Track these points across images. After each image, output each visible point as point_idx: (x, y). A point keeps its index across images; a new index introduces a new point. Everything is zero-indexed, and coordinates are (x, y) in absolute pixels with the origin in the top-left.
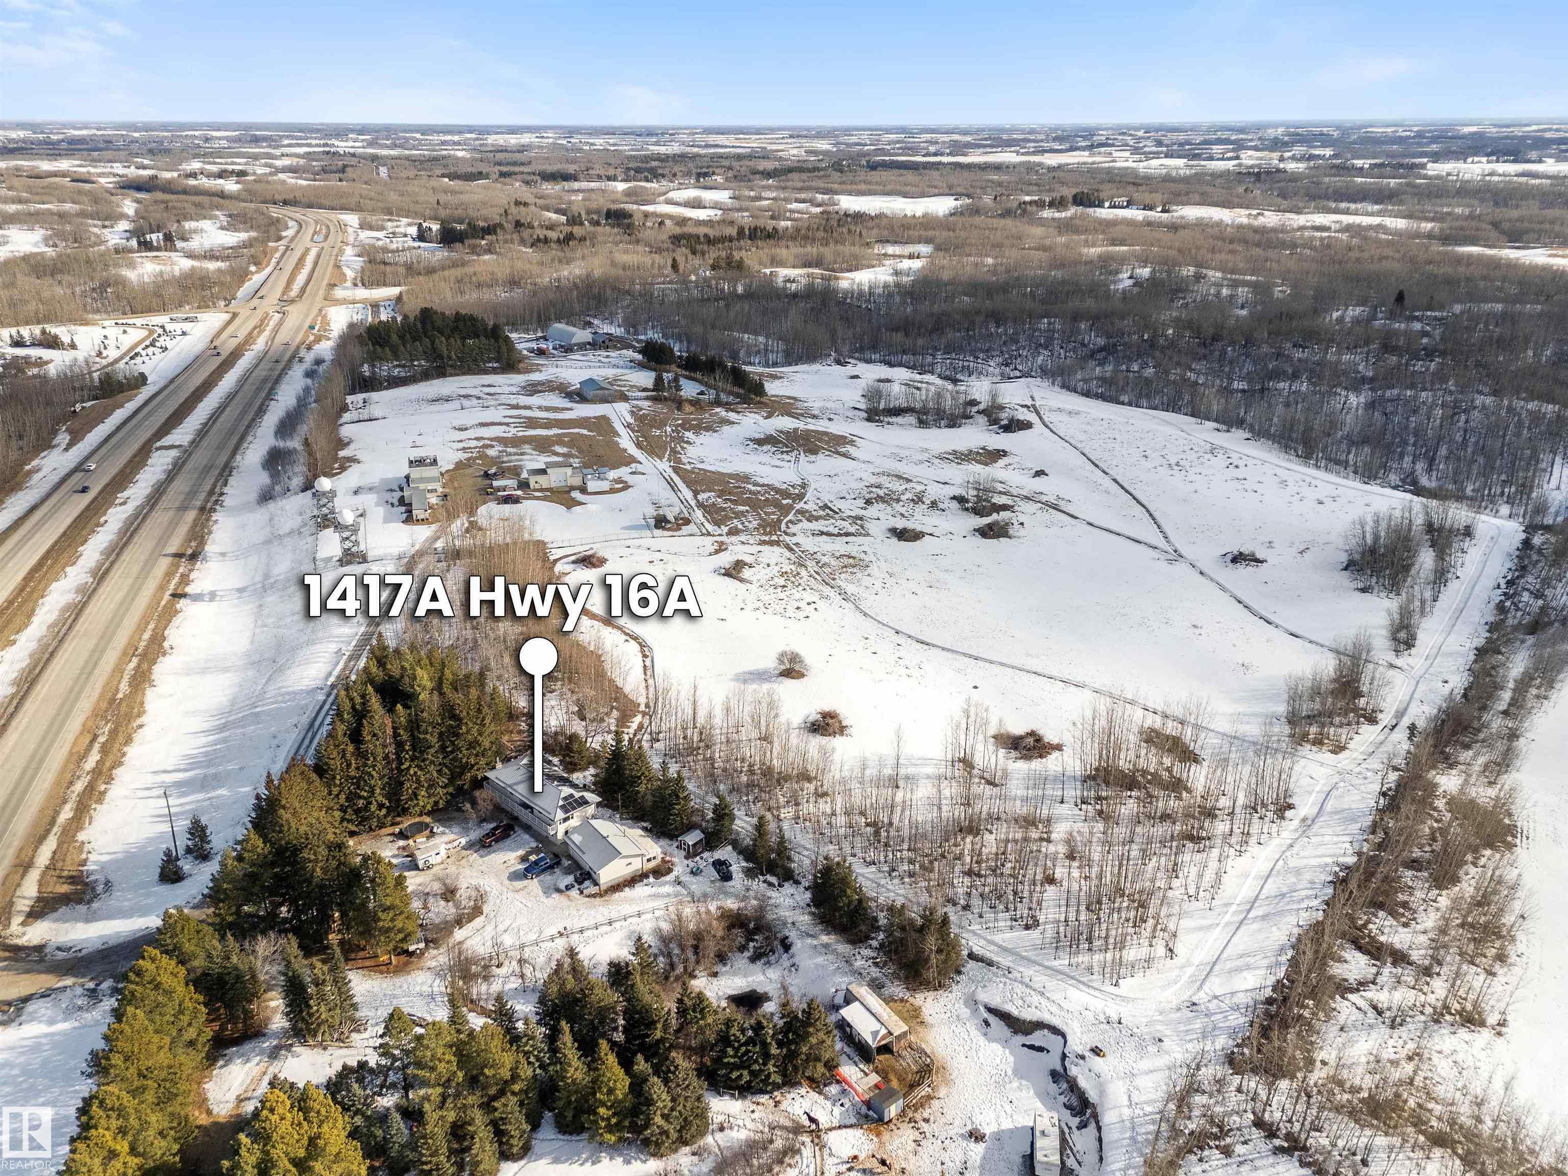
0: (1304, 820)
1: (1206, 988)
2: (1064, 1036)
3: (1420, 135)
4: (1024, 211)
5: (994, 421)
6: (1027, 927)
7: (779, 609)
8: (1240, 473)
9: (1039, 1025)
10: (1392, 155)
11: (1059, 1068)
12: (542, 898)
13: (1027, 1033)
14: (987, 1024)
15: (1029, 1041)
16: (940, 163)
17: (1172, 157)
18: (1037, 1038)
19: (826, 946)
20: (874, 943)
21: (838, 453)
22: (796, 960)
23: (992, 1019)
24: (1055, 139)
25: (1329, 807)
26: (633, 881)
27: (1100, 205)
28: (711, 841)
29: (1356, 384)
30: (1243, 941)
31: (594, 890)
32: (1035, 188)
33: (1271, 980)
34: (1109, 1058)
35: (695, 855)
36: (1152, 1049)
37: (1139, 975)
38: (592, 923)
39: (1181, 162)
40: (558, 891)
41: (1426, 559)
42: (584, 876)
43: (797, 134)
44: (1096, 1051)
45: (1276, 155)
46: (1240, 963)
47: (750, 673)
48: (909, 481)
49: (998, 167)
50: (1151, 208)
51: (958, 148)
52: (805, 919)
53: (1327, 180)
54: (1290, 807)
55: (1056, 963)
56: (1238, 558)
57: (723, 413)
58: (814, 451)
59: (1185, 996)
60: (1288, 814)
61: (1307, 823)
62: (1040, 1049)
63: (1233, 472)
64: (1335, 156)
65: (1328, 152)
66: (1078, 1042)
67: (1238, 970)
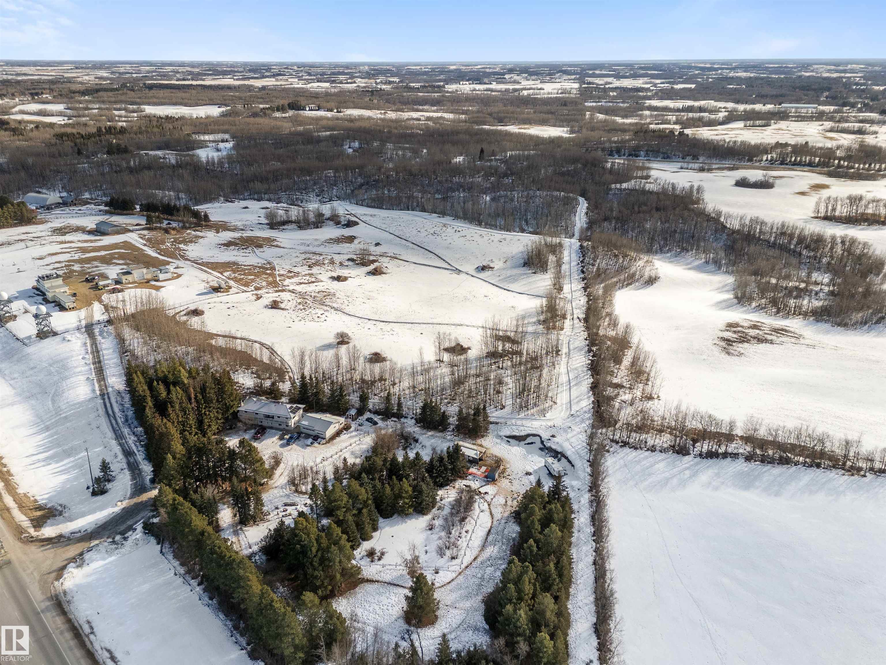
0: (566, 354)
1: (573, 409)
2: (539, 436)
3: (433, 70)
4: (265, 114)
5: (338, 223)
6: (501, 409)
7: (310, 318)
8: (462, 234)
9: (528, 435)
10: (426, 81)
11: (542, 446)
12: (303, 450)
13: (524, 440)
14: (509, 442)
15: (527, 442)
16: (191, 85)
17: (321, 82)
18: (529, 440)
19: (432, 436)
20: (450, 429)
21: (273, 246)
22: (423, 444)
23: (509, 440)
24: (250, 71)
25: (571, 347)
26: (338, 434)
27: (304, 109)
28: (360, 412)
29: (485, 192)
30: (575, 392)
31: (324, 441)
32: (261, 100)
33: (591, 402)
34: (558, 437)
35: (356, 419)
36: (569, 430)
37: (550, 412)
38: (334, 452)
39: (327, 85)
40: (308, 446)
41: (552, 258)
42: (316, 438)
43: (78, 66)
44: (553, 436)
45: (372, 81)
46: (578, 399)
47: (323, 346)
48: (321, 255)
49: (229, 88)
50: (331, 110)
51: (196, 76)
52: (417, 429)
53: (405, 94)
54: (559, 351)
55: (520, 416)
56: (483, 268)
57: (193, 233)
58: (260, 246)
59: (568, 413)
60: (560, 353)
61: (568, 354)
62: (532, 443)
63: (458, 234)
64: (401, 82)
65: (396, 80)
66: (545, 436)
67: (579, 402)
